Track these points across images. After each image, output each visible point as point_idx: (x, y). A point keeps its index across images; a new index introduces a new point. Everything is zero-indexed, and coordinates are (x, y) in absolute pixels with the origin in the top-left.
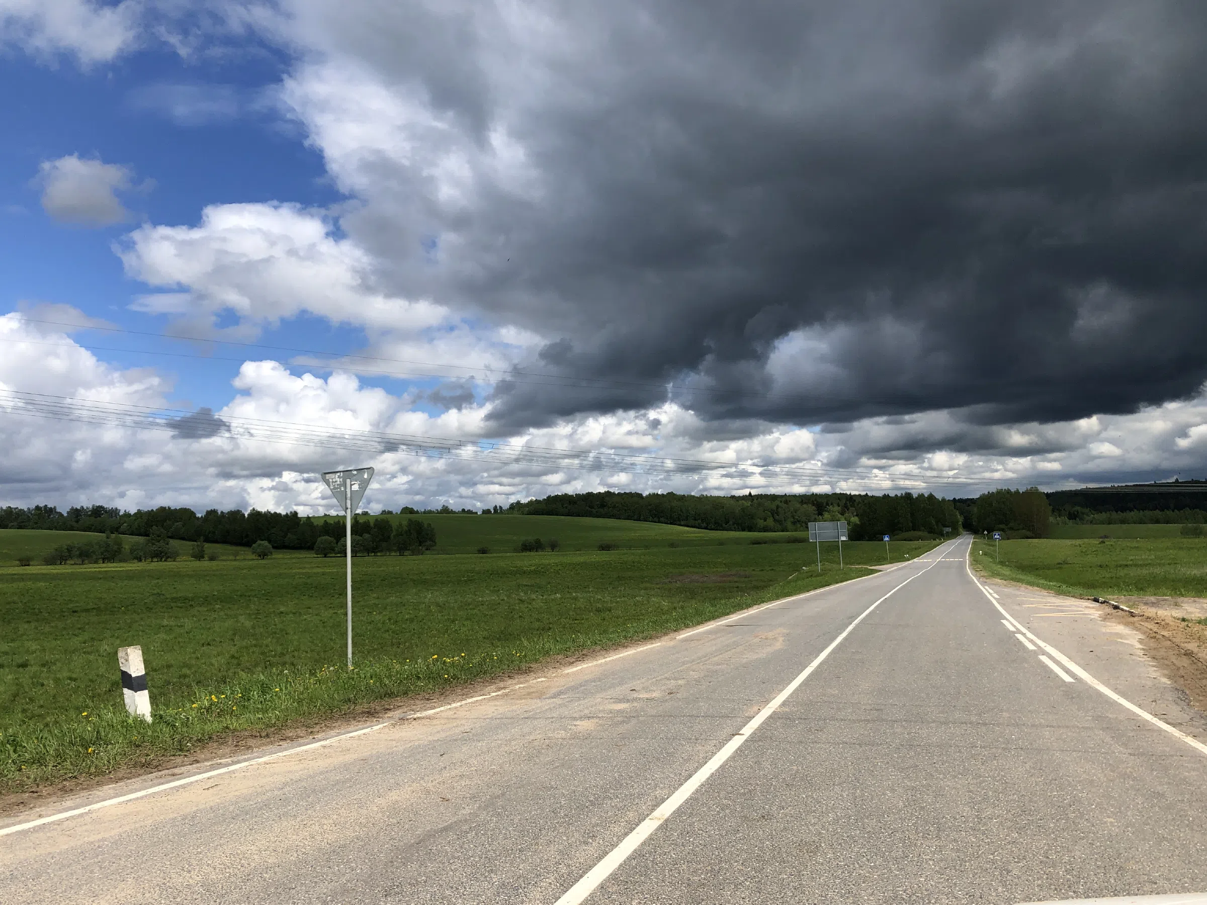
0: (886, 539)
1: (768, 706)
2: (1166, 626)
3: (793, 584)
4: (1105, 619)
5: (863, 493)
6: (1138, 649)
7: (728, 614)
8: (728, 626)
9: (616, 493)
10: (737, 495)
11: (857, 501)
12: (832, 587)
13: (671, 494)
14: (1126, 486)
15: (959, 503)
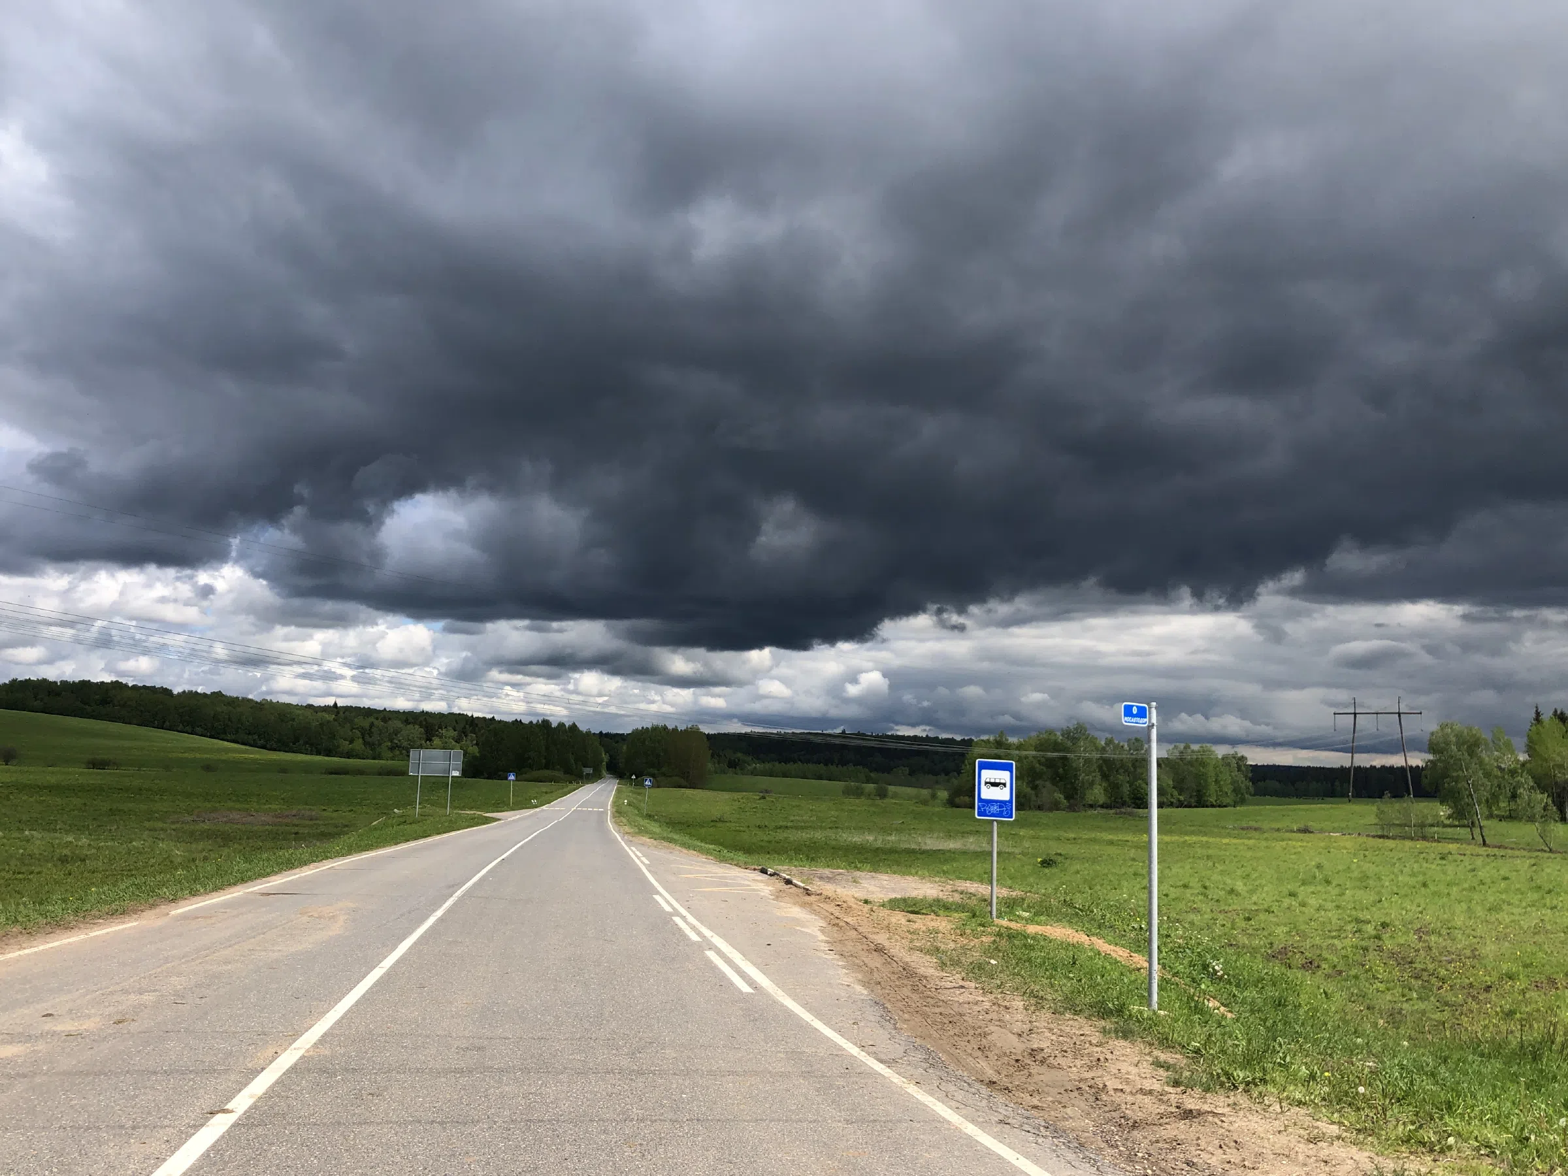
0: (512, 777)
1: (294, 1046)
2: (848, 910)
3: (376, 834)
4: (777, 897)
5: (489, 716)
6: (822, 941)
7: (268, 875)
8: (263, 894)
9: (130, 685)
10: (316, 704)
11: (479, 726)
12: (429, 840)
13: (218, 695)
14: (793, 733)
15: (609, 740)
